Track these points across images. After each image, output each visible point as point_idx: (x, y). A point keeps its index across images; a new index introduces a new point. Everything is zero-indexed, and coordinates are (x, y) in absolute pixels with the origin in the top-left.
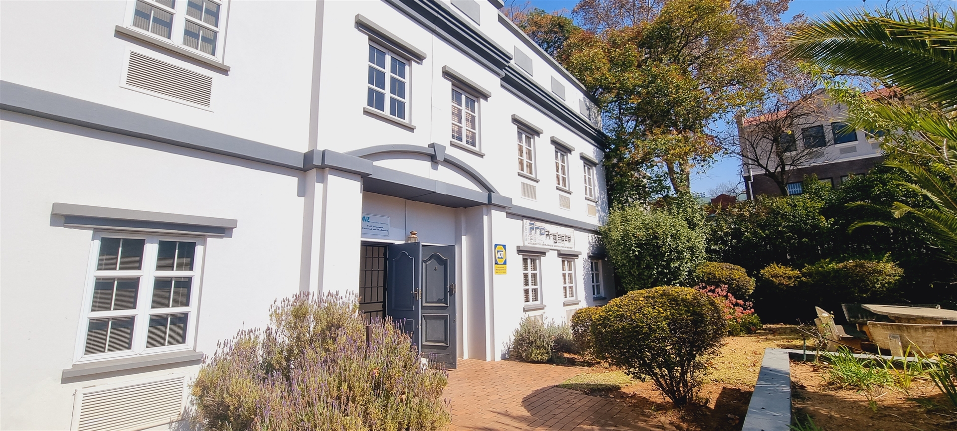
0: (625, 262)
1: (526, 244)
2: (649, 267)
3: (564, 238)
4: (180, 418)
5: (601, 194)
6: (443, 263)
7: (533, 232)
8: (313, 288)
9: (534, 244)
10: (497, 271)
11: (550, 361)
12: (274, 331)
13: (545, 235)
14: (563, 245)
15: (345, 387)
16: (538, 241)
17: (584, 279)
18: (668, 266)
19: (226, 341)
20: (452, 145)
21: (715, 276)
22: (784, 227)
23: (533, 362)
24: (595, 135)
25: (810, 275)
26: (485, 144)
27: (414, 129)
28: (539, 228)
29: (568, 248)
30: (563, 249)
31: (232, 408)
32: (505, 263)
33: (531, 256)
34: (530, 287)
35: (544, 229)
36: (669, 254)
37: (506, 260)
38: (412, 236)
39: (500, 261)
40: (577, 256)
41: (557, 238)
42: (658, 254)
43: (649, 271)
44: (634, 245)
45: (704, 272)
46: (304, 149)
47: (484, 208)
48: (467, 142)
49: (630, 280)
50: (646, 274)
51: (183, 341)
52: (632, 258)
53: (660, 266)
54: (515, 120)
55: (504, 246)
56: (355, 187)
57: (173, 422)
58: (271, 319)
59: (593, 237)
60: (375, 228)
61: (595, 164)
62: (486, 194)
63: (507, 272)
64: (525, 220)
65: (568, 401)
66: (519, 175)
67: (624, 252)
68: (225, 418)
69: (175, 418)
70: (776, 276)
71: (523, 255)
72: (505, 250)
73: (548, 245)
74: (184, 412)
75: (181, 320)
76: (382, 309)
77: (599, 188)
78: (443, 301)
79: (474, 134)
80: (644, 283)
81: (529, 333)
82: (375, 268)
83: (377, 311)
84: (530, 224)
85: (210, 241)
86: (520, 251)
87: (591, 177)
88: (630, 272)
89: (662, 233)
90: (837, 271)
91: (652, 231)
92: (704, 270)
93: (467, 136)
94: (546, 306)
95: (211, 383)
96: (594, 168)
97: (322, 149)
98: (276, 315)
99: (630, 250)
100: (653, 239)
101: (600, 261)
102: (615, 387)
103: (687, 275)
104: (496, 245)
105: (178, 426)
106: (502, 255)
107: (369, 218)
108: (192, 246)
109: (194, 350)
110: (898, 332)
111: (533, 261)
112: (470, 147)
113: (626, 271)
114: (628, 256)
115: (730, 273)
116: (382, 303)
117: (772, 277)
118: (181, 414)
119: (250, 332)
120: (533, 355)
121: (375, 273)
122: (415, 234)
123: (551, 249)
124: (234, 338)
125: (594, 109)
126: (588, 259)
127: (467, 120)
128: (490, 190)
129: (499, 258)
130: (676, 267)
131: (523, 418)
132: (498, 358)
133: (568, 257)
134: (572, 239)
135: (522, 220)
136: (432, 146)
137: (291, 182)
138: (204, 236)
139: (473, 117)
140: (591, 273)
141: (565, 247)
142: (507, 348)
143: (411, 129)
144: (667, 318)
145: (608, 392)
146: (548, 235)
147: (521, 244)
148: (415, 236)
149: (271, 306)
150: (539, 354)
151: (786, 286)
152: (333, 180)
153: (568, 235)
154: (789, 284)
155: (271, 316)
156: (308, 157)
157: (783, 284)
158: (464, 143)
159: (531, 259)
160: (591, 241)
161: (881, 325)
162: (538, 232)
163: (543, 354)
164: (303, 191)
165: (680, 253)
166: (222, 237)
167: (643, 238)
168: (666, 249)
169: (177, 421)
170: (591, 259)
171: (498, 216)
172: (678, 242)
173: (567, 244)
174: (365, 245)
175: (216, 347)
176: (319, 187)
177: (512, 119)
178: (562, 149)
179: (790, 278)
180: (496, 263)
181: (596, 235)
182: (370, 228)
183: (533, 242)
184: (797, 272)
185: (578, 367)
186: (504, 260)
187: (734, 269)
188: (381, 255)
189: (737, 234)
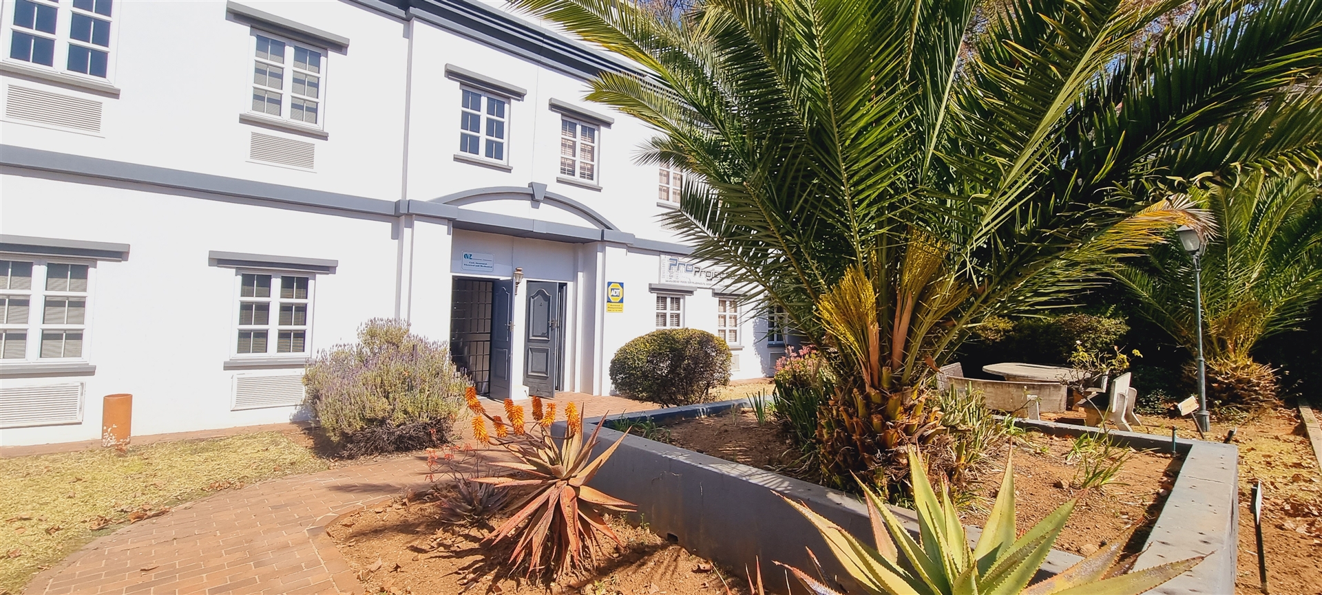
1: (663, 281)
6: (547, 299)
7: (675, 268)
9: (675, 281)
10: (610, 310)
13: (693, 272)
16: (683, 279)
17: (754, 322)
20: (559, 181)
26: (604, 176)
27: (511, 170)
28: (684, 265)
32: (621, 301)
33: (670, 294)
34: (669, 328)
35: (691, 265)
37: (622, 298)
38: (518, 272)
39: (615, 299)
40: (742, 296)
41: (712, 275)
46: (395, 199)
47: (599, 246)
48: (583, 176)
51: (302, 350)
55: (622, 285)
57: (297, 405)
60: (476, 264)
62: (598, 229)
63: (626, 310)
64: (663, 256)
66: (658, 206)
69: (298, 402)
70: (984, 329)
71: (659, 293)
72: (623, 288)
73: (696, 283)
75: (301, 335)
76: (489, 339)
78: (546, 335)
79: (591, 166)
82: (482, 301)
83: (484, 341)
84: (668, 259)
85: (318, 276)
86: (654, 289)
90: (1049, 326)
93: (582, 169)
97: (409, 199)
104: (609, 284)
106: (618, 293)
107: (471, 255)
108: (307, 280)
109: (308, 356)
111: (674, 300)
112: (586, 181)
116: (490, 334)
119: (345, 345)
122: (520, 270)
123: (702, 288)
127: (583, 151)
128: (605, 225)
129: (612, 296)
133: (728, 297)
135: (659, 256)
136: (531, 185)
137: (387, 227)
138: (314, 273)
139: (591, 148)
140: (767, 316)
143: (508, 170)
146: (698, 271)
147: (655, 282)
149: (358, 327)
151: (992, 341)
152: (418, 224)
155: (359, 335)
156: (398, 206)
157: (989, 339)
158: (577, 178)
159: (671, 298)
162: (682, 268)
164: (396, 234)
166: (328, 274)
171: (615, 252)
174: (456, 279)
176: (407, 231)
180: (609, 301)
182: (473, 264)
183: (673, 279)
186: (620, 297)
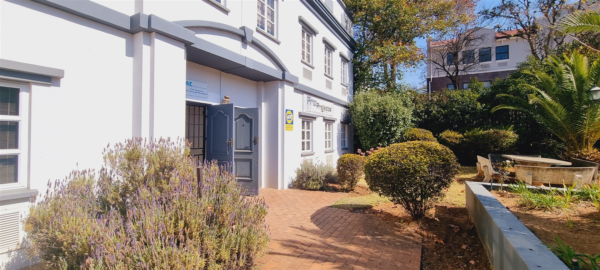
0: (364, 126)
1: (305, 111)
2: (378, 130)
3: (327, 109)
4: (19, 247)
5: (350, 81)
6: (249, 121)
7: (309, 103)
8: (145, 134)
9: (309, 111)
10: (287, 128)
11: (322, 189)
12: (108, 172)
13: (316, 106)
14: (326, 113)
15: (181, 224)
16: (312, 110)
17: (337, 136)
18: (389, 130)
19: (58, 181)
20: (257, 31)
21: (416, 137)
22: (456, 108)
23: (310, 190)
24: (349, 41)
25: (468, 137)
26: (281, 35)
27: (228, 12)
28: (313, 101)
29: (329, 115)
30: (326, 116)
31: (65, 243)
32: (292, 123)
33: (307, 119)
34: (306, 140)
35: (316, 102)
36: (391, 122)
37: (293, 121)
38: (226, 99)
39: (289, 122)
40: (334, 121)
41: (324, 108)
42: (384, 122)
43: (378, 132)
44: (371, 115)
45: (409, 134)
46: (131, 12)
47: (279, 83)
48: (268, 32)
49: (365, 138)
50: (376, 134)
51: (16, 180)
52: (369, 123)
53: (385, 129)
54: (301, 21)
55: (292, 111)
56: (180, 53)
57: (11, 251)
58: (105, 161)
59: (344, 110)
60: (196, 91)
61: (348, 61)
62: (281, 72)
63: (293, 129)
64: (304, 95)
65: (342, 217)
66: (302, 62)
67: (364, 120)
68: (59, 252)
69: (14, 247)
70: (449, 137)
71: (302, 118)
72: (293, 114)
73: (318, 113)
74: (23, 242)
76: (202, 153)
77: (349, 77)
78: (249, 148)
79: (273, 25)
80: (374, 139)
81: (308, 171)
82: (197, 122)
83: (199, 155)
84: (308, 97)
85: (34, 88)
86: (301, 116)
87: (345, 70)
88: (366, 133)
89: (389, 109)
90: (483, 135)
91: (382, 107)
92: (409, 133)
93: (268, 27)
94: (315, 153)
95: (43, 220)
96: (347, 64)
97: (148, 14)
98: (110, 157)
99: (368, 118)
100: (382, 112)
101: (347, 125)
102: (369, 207)
103: (400, 136)
104: (287, 110)
105: (18, 254)
106: (290, 117)
107: (191, 83)
108: (16, 92)
109: (28, 188)
110: (532, 171)
111: (308, 123)
112: (269, 35)
113: (363, 132)
114: (366, 122)
115: (424, 135)
116: (202, 149)
117: (447, 138)
118: (20, 244)
119: (84, 172)
120: (310, 185)
121: (197, 126)
122: (228, 98)
123: (319, 116)
124: (67, 178)
125: (350, 22)
126: (340, 123)
127: (268, 14)
128: (283, 70)
129: (288, 119)
130: (394, 130)
131: (315, 231)
132: (286, 187)
133: (329, 121)
134: (332, 110)
135: (303, 94)
136: (243, 28)
137: (120, 42)
138: (28, 83)
139: (273, 12)
140: (341, 132)
141: (328, 115)
142: (292, 181)
143: (226, 12)
144: (426, 163)
145: (364, 210)
146: (318, 106)
147: (301, 111)
148: (228, 100)
149: (105, 149)
150: (314, 184)
151: (454, 143)
152: (159, 43)
153: (330, 107)
154: (456, 142)
155: (105, 158)
156: (134, 20)
157: (453, 142)
158: (265, 31)
159: (307, 122)
160: (342, 112)
161: (522, 167)
162: (312, 103)
163: (317, 184)
164: (131, 51)
165: (398, 121)
166: (49, 86)
167: (377, 111)
168: (390, 119)
169: (17, 250)
170: (342, 124)
171: (288, 89)
172: (397, 114)
173: (329, 113)
174: (189, 104)
175: (47, 187)
176: (146, 49)
177: (299, 19)
178: (329, 47)
179: (457, 139)
180: (287, 123)
181: (345, 109)
182: (193, 91)
183: (309, 110)
184: (461, 136)
185: (340, 192)
186: (292, 120)
187: (426, 132)
188: (201, 113)
189: (428, 112)
